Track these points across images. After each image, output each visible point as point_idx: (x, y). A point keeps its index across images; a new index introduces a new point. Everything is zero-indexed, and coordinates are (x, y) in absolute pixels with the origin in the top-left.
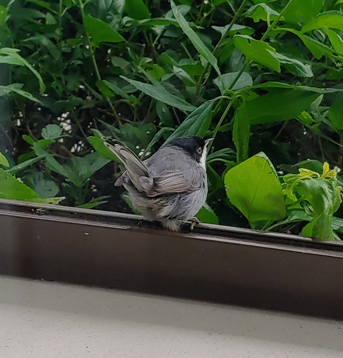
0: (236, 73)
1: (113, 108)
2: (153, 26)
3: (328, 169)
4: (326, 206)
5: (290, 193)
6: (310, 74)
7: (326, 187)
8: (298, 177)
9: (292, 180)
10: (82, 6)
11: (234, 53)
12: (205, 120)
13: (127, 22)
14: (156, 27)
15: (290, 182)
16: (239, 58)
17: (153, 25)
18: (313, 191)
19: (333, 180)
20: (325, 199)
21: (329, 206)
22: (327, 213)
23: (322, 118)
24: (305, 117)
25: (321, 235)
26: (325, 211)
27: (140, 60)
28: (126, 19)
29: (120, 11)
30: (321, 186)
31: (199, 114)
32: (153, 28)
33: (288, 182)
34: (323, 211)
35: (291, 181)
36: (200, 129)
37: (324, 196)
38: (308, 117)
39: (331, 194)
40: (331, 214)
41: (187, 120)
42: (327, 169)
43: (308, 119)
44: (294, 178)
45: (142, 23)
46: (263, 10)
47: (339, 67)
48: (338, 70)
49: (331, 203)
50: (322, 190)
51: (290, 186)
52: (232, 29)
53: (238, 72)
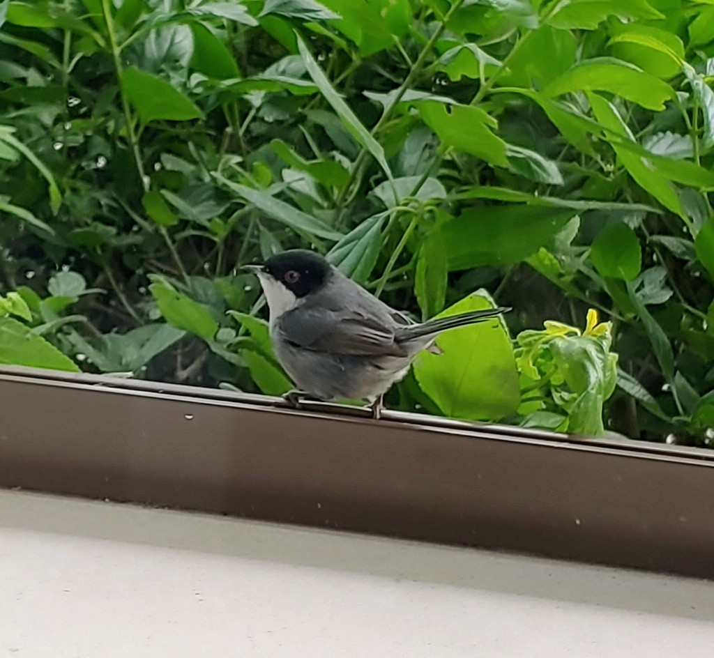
0: (414, 178)
1: (173, 248)
2: (246, 93)
3: (595, 321)
4: (593, 379)
5: (528, 363)
6: (557, 179)
7: (592, 349)
8: (542, 336)
9: (533, 342)
10: (117, 51)
11: (406, 143)
12: (367, 251)
13: (198, 84)
14: (251, 95)
15: (530, 344)
16: (419, 153)
17: (247, 90)
18: (569, 357)
19: (604, 338)
20: (590, 369)
21: (598, 380)
22: (594, 392)
23: (580, 264)
24: (547, 262)
25: (583, 429)
26: (590, 387)
27: (220, 159)
28: (196, 78)
29: (185, 62)
30: (583, 347)
31: (355, 242)
32: (247, 97)
33: (526, 345)
34: (587, 387)
35: (530, 342)
36: (359, 267)
37: (588, 364)
38: (551, 260)
39: (601, 361)
40: (600, 394)
41: (334, 252)
42: (592, 322)
43: (552, 265)
44: (536, 337)
45: (228, 86)
46: (471, 55)
47: (609, 172)
48: (609, 179)
49: (601, 375)
50: (585, 352)
51: (528, 352)
52: (405, 98)
53: (419, 178)
